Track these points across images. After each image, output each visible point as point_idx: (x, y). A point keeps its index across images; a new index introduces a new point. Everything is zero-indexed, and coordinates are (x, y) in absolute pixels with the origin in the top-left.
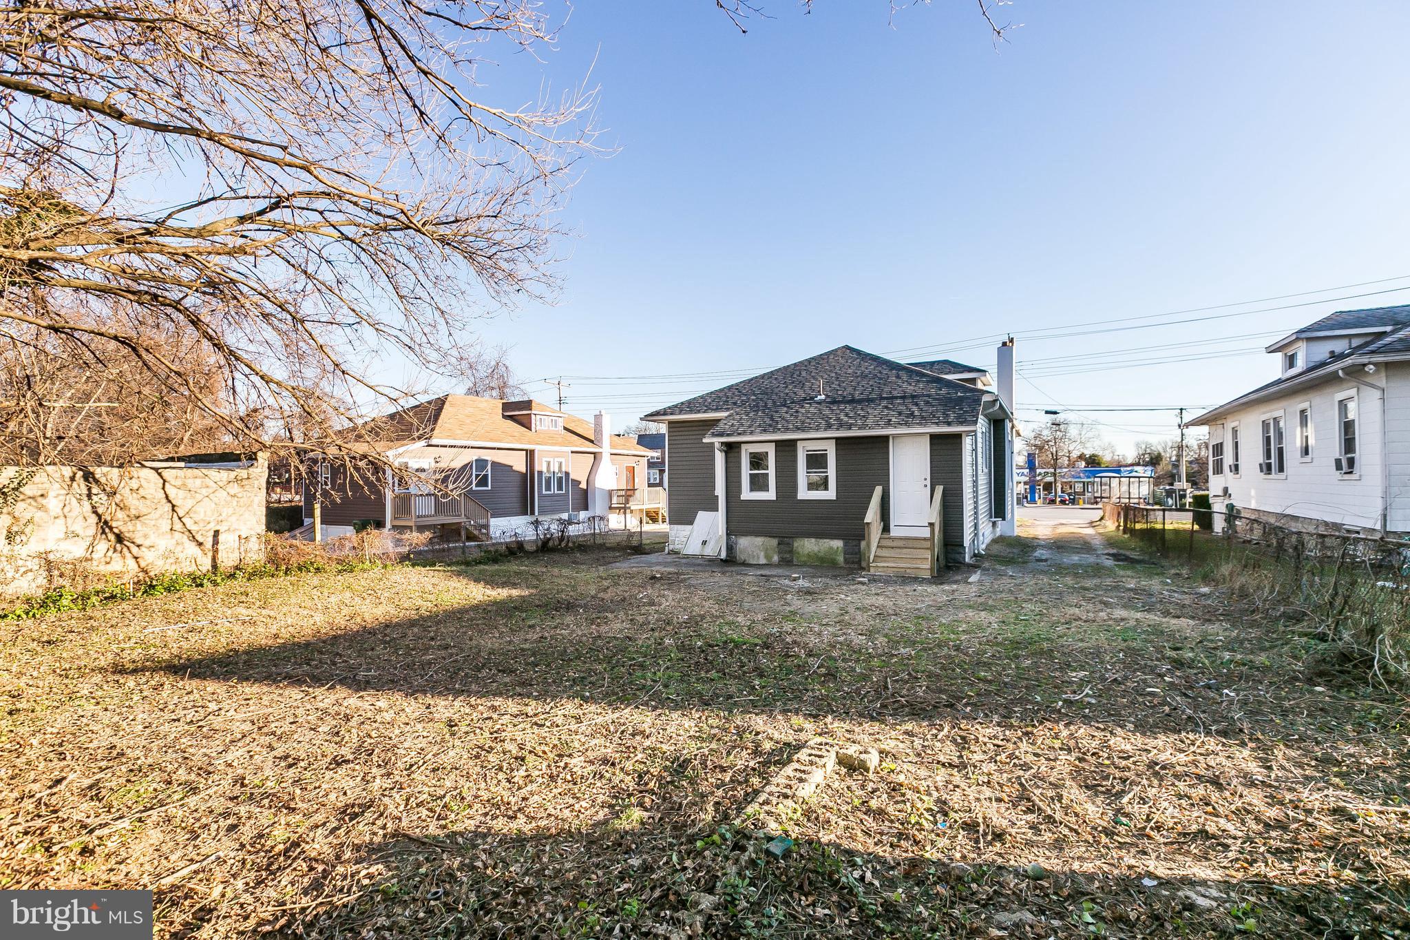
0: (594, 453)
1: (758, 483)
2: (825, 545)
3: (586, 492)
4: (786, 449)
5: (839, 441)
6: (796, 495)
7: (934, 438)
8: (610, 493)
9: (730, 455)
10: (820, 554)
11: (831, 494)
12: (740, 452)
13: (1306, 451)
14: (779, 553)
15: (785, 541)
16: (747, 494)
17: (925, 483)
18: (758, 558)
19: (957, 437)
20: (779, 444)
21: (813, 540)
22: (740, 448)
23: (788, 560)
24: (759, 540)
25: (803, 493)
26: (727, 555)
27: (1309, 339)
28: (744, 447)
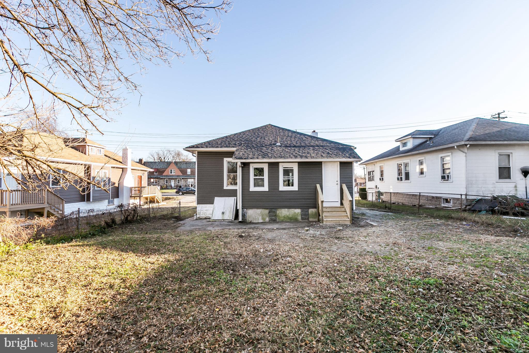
0: (122, 168)
1: (258, 183)
2: (292, 212)
3: (117, 189)
4: (274, 166)
5: (299, 163)
6: (279, 189)
7: (341, 163)
8: (131, 189)
9: (245, 169)
10: (289, 216)
11: (295, 188)
12: (249, 168)
13: (422, 173)
14: (270, 216)
15: (272, 210)
16: (252, 188)
17: (337, 183)
18: (258, 219)
19: (351, 163)
20: (270, 164)
21: (286, 210)
22: (249, 165)
23: (273, 220)
24: (259, 211)
25: (282, 188)
26: (242, 219)
27: (413, 138)
28: (251, 165)
